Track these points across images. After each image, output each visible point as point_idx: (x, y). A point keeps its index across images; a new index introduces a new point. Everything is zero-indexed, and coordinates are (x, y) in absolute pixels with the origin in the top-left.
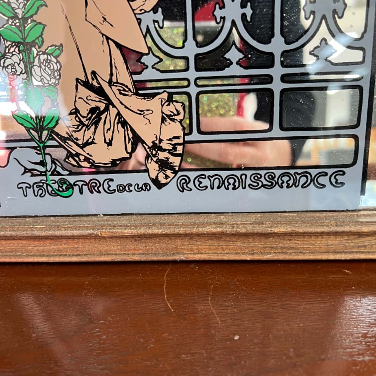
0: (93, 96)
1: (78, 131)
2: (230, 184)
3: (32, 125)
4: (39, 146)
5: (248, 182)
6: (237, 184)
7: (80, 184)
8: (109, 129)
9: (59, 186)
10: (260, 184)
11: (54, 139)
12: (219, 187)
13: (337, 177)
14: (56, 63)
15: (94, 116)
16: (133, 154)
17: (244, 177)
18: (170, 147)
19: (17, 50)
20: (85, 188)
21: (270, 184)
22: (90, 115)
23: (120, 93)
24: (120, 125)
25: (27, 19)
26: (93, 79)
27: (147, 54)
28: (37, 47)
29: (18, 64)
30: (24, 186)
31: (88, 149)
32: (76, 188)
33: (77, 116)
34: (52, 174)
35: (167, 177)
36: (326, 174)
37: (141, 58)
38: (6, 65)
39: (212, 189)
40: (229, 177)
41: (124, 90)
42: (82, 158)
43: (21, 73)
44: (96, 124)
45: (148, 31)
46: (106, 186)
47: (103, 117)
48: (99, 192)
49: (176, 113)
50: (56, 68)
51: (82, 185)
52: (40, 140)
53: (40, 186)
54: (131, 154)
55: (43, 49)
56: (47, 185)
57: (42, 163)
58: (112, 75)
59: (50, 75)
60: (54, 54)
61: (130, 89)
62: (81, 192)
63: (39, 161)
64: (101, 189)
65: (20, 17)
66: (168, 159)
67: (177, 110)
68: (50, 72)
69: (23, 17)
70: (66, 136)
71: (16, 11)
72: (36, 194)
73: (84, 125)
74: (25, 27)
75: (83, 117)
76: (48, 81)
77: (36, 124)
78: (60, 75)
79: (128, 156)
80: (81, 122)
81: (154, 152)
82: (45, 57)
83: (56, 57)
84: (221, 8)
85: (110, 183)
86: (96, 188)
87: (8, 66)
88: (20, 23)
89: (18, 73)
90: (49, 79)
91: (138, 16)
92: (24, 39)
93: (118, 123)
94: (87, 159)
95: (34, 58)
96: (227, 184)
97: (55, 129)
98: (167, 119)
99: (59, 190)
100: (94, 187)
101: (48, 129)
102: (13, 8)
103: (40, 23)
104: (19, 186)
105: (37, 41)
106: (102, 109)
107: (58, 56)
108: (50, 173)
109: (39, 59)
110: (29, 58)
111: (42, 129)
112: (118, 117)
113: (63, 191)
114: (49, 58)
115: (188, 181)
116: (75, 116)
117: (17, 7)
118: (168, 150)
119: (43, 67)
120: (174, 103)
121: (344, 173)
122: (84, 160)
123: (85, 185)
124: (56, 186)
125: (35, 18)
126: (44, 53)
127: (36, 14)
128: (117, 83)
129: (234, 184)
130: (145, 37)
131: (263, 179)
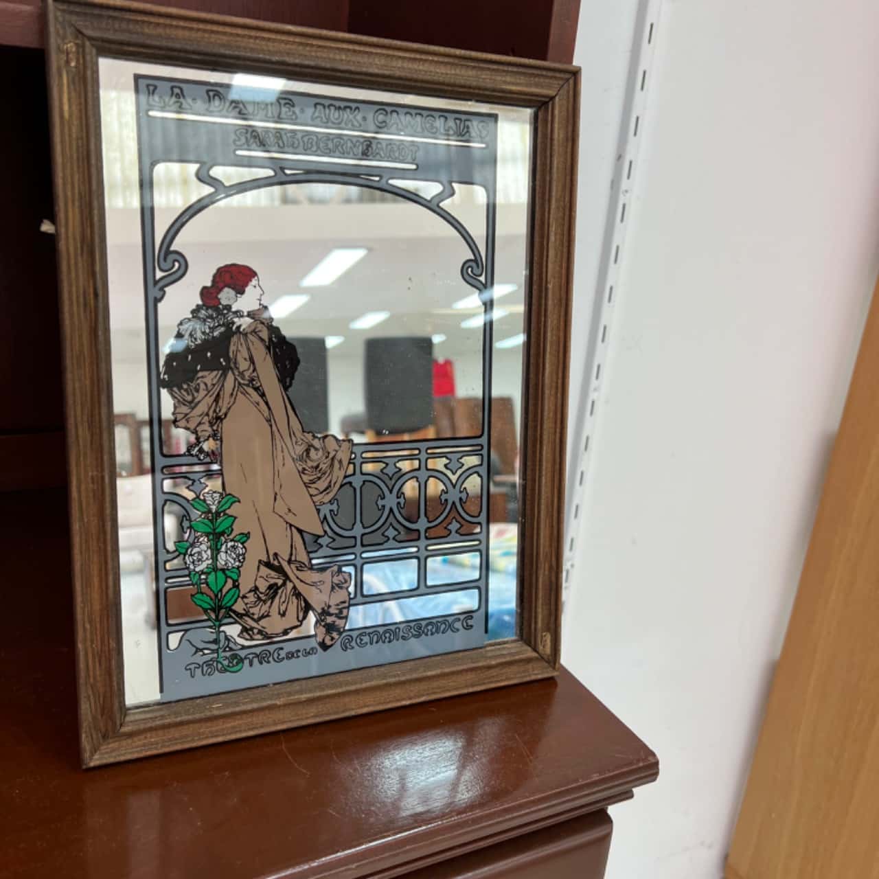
0: (273, 574)
1: (256, 606)
2: (386, 638)
3: (210, 605)
4: (215, 625)
5: (401, 634)
6: (392, 637)
7: (251, 656)
8: (284, 602)
9: (230, 662)
10: (411, 634)
11: (231, 617)
12: (377, 642)
13: (469, 621)
14: (242, 549)
15: (272, 591)
16: (304, 622)
17: (397, 630)
18: (337, 612)
19: (206, 540)
20: (256, 660)
21: (417, 633)
22: (268, 591)
23: (298, 570)
24: (294, 597)
25: (220, 513)
26: (274, 560)
27: (323, 536)
28: (226, 535)
29: (205, 552)
30: (192, 667)
31: (263, 622)
32: (246, 662)
33: (256, 593)
34: (225, 651)
35: (332, 639)
36: (459, 620)
37: (317, 539)
38: (193, 553)
39: (371, 644)
40: (385, 632)
41: (301, 567)
42: (256, 631)
43: (207, 559)
44: (273, 598)
45: (325, 518)
46: (276, 655)
47: (280, 591)
48: (269, 662)
49: (343, 581)
50: (241, 552)
51: (253, 657)
52: (217, 619)
53: (209, 665)
54: (301, 622)
55: (231, 537)
56: (218, 662)
57: (216, 641)
58: (291, 554)
59: (234, 559)
60: (241, 541)
61: (305, 565)
62: (251, 665)
63: (211, 640)
64: (271, 659)
65: (214, 511)
66: (334, 622)
67: (344, 579)
68: (235, 556)
69: (216, 512)
70: (243, 612)
71: (211, 507)
72: (204, 672)
73: (262, 600)
74: (216, 520)
75: (261, 593)
76: (232, 564)
77: (215, 604)
78: (244, 558)
79: (299, 623)
80: (259, 598)
81: (323, 618)
82: (233, 543)
83: (242, 544)
84: (382, 499)
85: (281, 652)
86: (266, 659)
87: (195, 553)
88: (212, 516)
89: (204, 558)
90: (233, 562)
91: (318, 507)
92: (214, 530)
93: (293, 595)
94: (260, 632)
95: (222, 545)
96: (383, 638)
97: (233, 608)
98: (337, 588)
99: (228, 666)
100: (264, 658)
101: (226, 608)
102: (208, 505)
103: (231, 516)
104: (188, 668)
105: (227, 531)
106: (279, 584)
107: (245, 542)
108: (221, 650)
109: (227, 546)
110: (217, 546)
111: (220, 608)
112: (293, 591)
113: (233, 666)
114: (236, 544)
115: (351, 640)
116: (253, 593)
117: (211, 503)
118: (336, 614)
119: (229, 552)
120: (343, 574)
121: (472, 617)
122: (258, 633)
123: (255, 657)
124: (226, 663)
125: (227, 512)
126: (232, 540)
127: (229, 508)
128: (296, 561)
129: (389, 638)
130: (322, 523)
131: (412, 630)
